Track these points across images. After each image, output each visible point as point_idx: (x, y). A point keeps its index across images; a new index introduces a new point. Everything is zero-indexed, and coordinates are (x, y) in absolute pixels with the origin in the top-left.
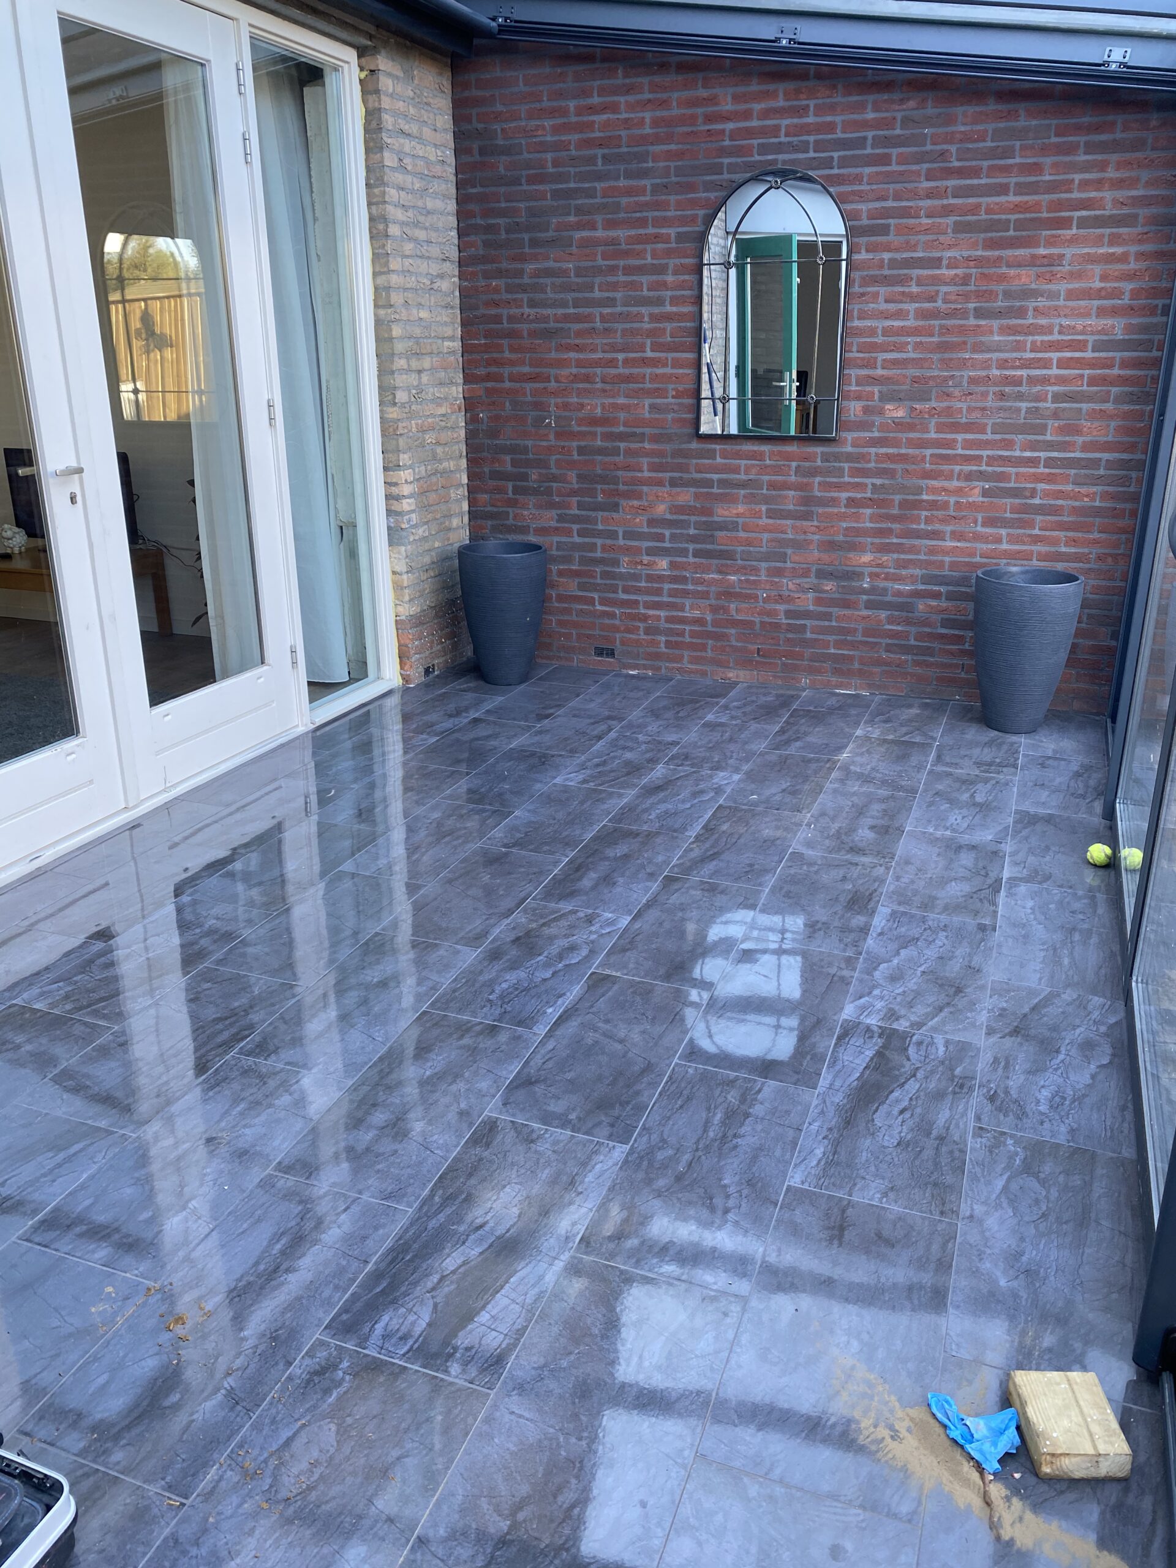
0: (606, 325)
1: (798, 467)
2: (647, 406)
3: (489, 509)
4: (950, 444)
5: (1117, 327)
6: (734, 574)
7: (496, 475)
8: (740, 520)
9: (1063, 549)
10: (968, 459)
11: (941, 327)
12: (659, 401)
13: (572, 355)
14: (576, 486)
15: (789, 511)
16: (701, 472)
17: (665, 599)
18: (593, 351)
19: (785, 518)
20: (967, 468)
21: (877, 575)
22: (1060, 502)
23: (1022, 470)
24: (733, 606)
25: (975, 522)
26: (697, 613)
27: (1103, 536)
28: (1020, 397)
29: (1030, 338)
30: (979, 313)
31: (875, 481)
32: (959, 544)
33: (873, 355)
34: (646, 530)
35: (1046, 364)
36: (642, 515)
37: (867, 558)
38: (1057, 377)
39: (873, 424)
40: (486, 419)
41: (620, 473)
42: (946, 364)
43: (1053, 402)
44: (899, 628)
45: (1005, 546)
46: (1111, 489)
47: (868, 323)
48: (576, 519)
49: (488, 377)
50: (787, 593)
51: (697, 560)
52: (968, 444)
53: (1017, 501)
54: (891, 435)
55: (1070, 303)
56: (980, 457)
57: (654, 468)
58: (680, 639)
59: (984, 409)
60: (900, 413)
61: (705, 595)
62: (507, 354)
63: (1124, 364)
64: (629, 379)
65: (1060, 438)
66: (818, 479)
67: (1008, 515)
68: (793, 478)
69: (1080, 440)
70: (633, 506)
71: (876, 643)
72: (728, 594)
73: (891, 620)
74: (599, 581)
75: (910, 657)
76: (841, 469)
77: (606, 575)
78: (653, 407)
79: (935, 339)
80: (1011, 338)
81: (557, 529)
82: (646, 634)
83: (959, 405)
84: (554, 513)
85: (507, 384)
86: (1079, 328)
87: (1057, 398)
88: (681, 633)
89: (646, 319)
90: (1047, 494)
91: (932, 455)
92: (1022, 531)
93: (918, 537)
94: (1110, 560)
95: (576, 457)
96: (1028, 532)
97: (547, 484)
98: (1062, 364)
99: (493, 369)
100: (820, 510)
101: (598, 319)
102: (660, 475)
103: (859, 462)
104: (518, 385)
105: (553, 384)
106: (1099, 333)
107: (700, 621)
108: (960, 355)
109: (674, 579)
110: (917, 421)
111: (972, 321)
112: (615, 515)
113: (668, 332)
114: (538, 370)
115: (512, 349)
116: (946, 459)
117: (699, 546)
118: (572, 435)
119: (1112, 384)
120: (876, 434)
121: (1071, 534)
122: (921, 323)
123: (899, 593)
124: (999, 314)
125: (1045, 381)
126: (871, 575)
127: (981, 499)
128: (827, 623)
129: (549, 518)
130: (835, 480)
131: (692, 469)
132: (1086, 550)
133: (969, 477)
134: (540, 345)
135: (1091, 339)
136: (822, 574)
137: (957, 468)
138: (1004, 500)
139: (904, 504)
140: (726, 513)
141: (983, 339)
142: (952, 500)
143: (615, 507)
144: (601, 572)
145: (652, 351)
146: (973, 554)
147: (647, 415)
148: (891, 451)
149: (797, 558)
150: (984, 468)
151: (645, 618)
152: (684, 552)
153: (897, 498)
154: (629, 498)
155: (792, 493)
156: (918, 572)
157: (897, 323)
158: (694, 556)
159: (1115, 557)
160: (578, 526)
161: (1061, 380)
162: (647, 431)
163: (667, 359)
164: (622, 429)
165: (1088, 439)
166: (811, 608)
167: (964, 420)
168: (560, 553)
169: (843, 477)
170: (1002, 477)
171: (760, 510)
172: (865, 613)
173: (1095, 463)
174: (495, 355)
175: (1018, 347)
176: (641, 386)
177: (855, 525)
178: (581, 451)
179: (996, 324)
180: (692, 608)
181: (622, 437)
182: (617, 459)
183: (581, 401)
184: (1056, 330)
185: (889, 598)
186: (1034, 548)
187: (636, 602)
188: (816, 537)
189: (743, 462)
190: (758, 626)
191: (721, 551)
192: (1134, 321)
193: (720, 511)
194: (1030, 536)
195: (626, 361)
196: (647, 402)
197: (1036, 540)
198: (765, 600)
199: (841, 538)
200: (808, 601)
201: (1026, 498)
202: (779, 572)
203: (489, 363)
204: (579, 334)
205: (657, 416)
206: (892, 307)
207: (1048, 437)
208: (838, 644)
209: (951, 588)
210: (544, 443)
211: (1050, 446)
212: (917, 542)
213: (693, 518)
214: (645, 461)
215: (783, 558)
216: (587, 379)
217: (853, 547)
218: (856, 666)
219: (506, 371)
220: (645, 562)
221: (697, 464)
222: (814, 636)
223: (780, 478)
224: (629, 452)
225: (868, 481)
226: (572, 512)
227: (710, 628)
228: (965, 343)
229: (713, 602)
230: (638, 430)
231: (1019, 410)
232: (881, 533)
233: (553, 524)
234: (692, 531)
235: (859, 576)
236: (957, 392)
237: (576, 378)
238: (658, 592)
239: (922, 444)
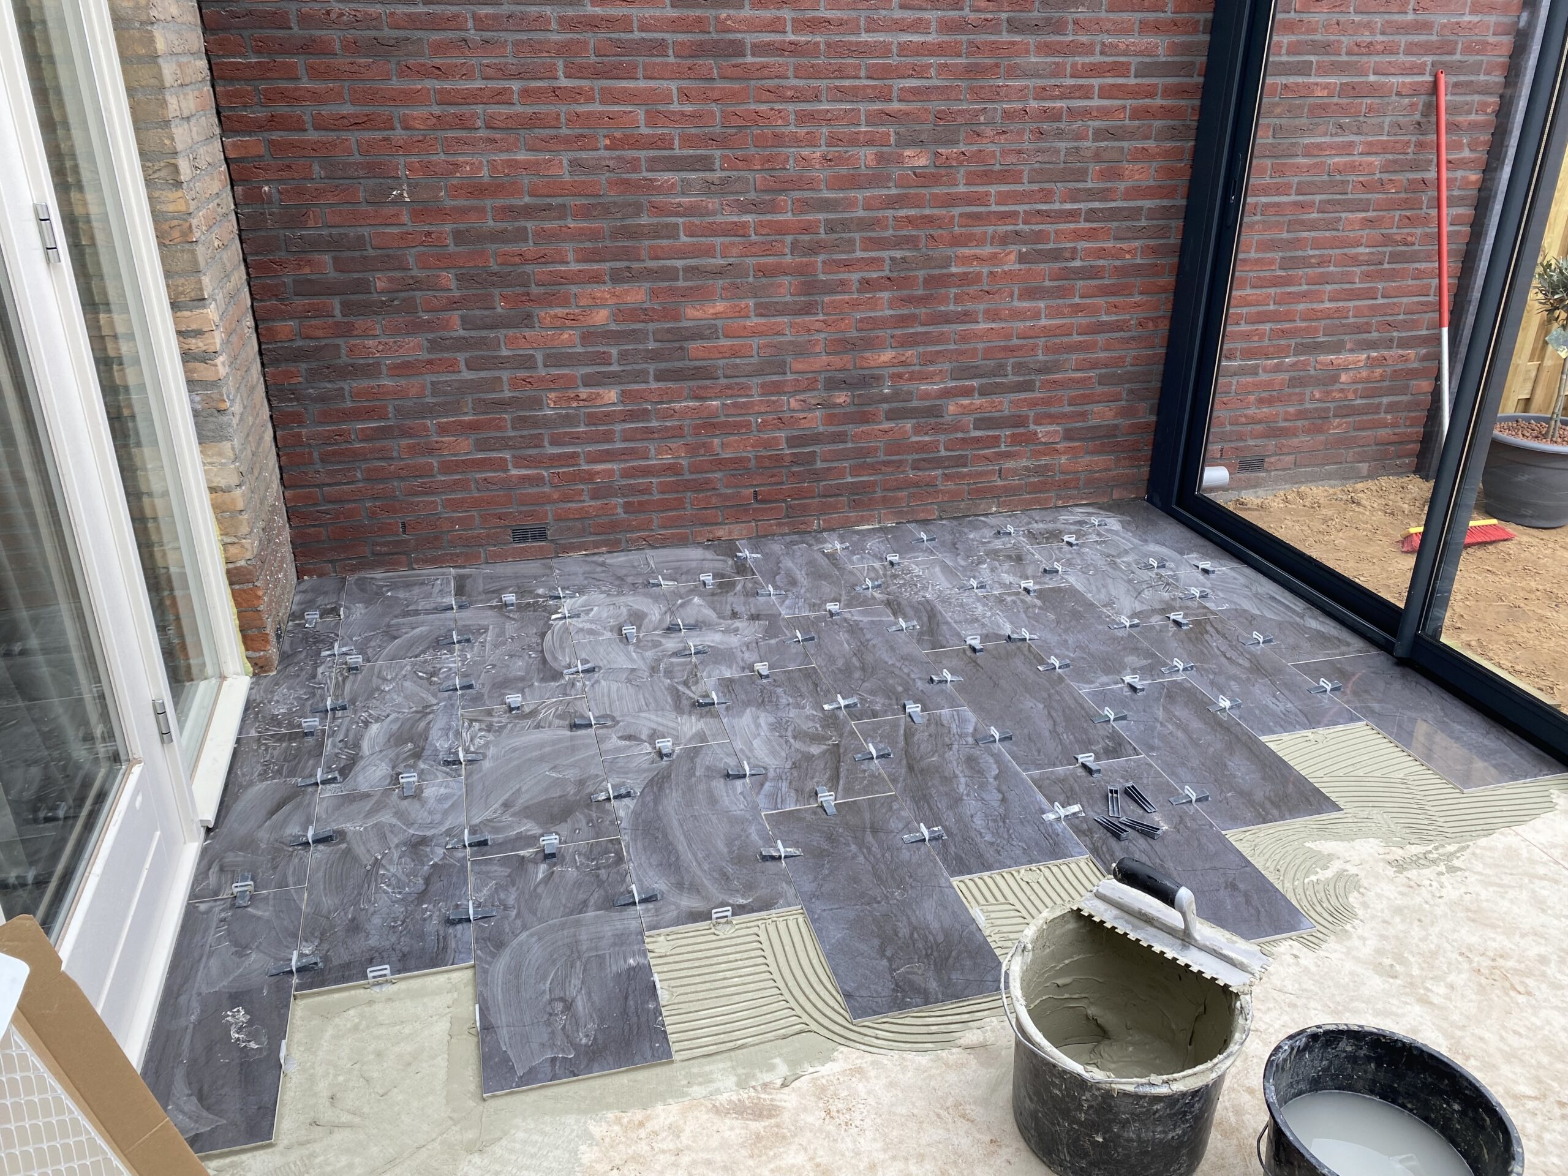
0: (488, 35)
1: (794, 245)
2: (565, 163)
3: (300, 343)
4: (980, 199)
5: (1161, 45)
6: (716, 398)
7: (306, 288)
8: (719, 323)
9: (1105, 318)
10: (1004, 217)
11: (970, 43)
12: (583, 155)
13: (430, 84)
14: (457, 294)
15: (786, 303)
16: (657, 258)
17: (619, 445)
18: (467, 76)
19: (781, 314)
20: (1002, 229)
21: (900, 376)
22: (1101, 262)
23: (1062, 226)
24: (716, 441)
25: (1011, 296)
26: (667, 458)
27: (1145, 298)
28: (1059, 135)
29: (1070, 60)
30: (1013, 26)
31: (893, 253)
32: (994, 325)
33: (887, 82)
34: (580, 349)
35: (1085, 93)
36: (571, 328)
37: (887, 356)
38: (1099, 109)
39: (889, 178)
40: (276, 196)
41: (528, 268)
42: (977, 94)
43: (1094, 140)
44: (927, 438)
45: (1043, 322)
46: (1152, 242)
47: (880, 37)
48: (461, 345)
49: (274, 123)
50: (788, 415)
51: (661, 385)
52: (1003, 198)
53: (1057, 265)
54: (912, 191)
55: (1112, 16)
56: (1015, 214)
57: (587, 257)
58: (646, 497)
59: (1020, 152)
60: (923, 162)
61: (676, 433)
62: (306, 83)
63: (1168, 92)
64: (533, 122)
65: (1101, 185)
66: (821, 258)
67: (1047, 283)
68: (789, 259)
69: (1122, 186)
70: (556, 316)
71: (901, 461)
72: (711, 426)
73: (917, 431)
74: (511, 433)
75: (939, 472)
76: (851, 241)
77: (521, 422)
78: (574, 164)
79: (963, 60)
80: (1049, 59)
81: (430, 362)
82: (593, 498)
83: (991, 148)
84: (421, 339)
85: (312, 135)
86: (1122, 47)
87: (1099, 135)
88: (647, 491)
89: (554, 26)
90: (1089, 253)
91: (961, 215)
92: (1060, 301)
93: (948, 322)
94: (1151, 324)
95: (452, 248)
96: (1068, 301)
97: (403, 294)
98: (1106, 93)
99: (282, 109)
100: (827, 299)
101: (470, 24)
102: (596, 266)
103: (874, 230)
104: (332, 136)
105: (398, 134)
106: (1141, 53)
107: (673, 469)
108: (991, 82)
109: (631, 416)
110: (943, 171)
111: (1006, 37)
112: (528, 333)
113: (591, 45)
114: (367, 110)
115: (315, 73)
116: (977, 217)
117: (663, 365)
118: (443, 214)
119: (1154, 117)
120: (894, 191)
121: (1111, 299)
122: (946, 38)
123: (926, 396)
124: (1035, 28)
125: (1086, 114)
126: (893, 377)
127: (1017, 266)
128: (841, 446)
129: (414, 347)
130: (844, 256)
131: (644, 254)
132: (1127, 317)
133: (1004, 240)
134: (368, 66)
135: (1135, 60)
136: (832, 385)
137: (990, 229)
138: (1042, 266)
139: (929, 281)
140: (698, 314)
141: (1018, 60)
142: (985, 271)
143: (527, 320)
144: (513, 420)
145: (568, 76)
146: (1008, 336)
147: (567, 178)
148: (912, 212)
149: (799, 367)
150: (1021, 227)
151: (590, 476)
152: (640, 376)
153: (921, 274)
154: (550, 305)
155: (786, 280)
156: (947, 366)
157: (916, 38)
158: (658, 379)
159: (1154, 320)
160: (468, 355)
161: (1105, 112)
162: (571, 201)
163: (592, 89)
164: (527, 199)
165: (1129, 184)
166: (821, 429)
167: (998, 167)
168: (439, 400)
169: (854, 251)
170: (1040, 236)
171: (747, 306)
172: (887, 425)
173: (1134, 214)
174: (282, 84)
175: (1057, 71)
176: (552, 132)
177: (872, 314)
178: (459, 237)
179: (1031, 40)
180: (659, 452)
181: (528, 212)
182: (523, 248)
183: (450, 159)
184: (1098, 48)
185: (915, 404)
186: (1073, 320)
187: (574, 456)
188: (823, 335)
189: (720, 240)
190: (753, 462)
191: (695, 368)
192: (1178, 39)
193: (690, 312)
194: (1070, 306)
195: (526, 93)
196: (565, 158)
197: (1077, 309)
198: (761, 427)
199: (855, 334)
200: (815, 422)
201: (1067, 260)
202: (776, 388)
203: (270, 97)
204: (439, 48)
205: (583, 178)
206: (909, 15)
207: (1090, 185)
208: (856, 470)
209: (984, 381)
210: (395, 230)
211: (1092, 195)
212: (946, 328)
213: (651, 326)
214: (569, 249)
215: (781, 368)
216: (462, 123)
217: (871, 344)
218: (879, 494)
219: (306, 112)
220: (583, 396)
221: (651, 247)
222: (826, 465)
223: (771, 260)
224: (542, 235)
225: (885, 254)
226: (454, 334)
227: (688, 476)
228: (997, 65)
229: (690, 440)
230: (555, 201)
231: (1057, 151)
232: (904, 321)
233: (423, 355)
234: (651, 345)
235: (878, 379)
236: (989, 131)
237: (440, 122)
238: (607, 437)
239: (951, 201)
